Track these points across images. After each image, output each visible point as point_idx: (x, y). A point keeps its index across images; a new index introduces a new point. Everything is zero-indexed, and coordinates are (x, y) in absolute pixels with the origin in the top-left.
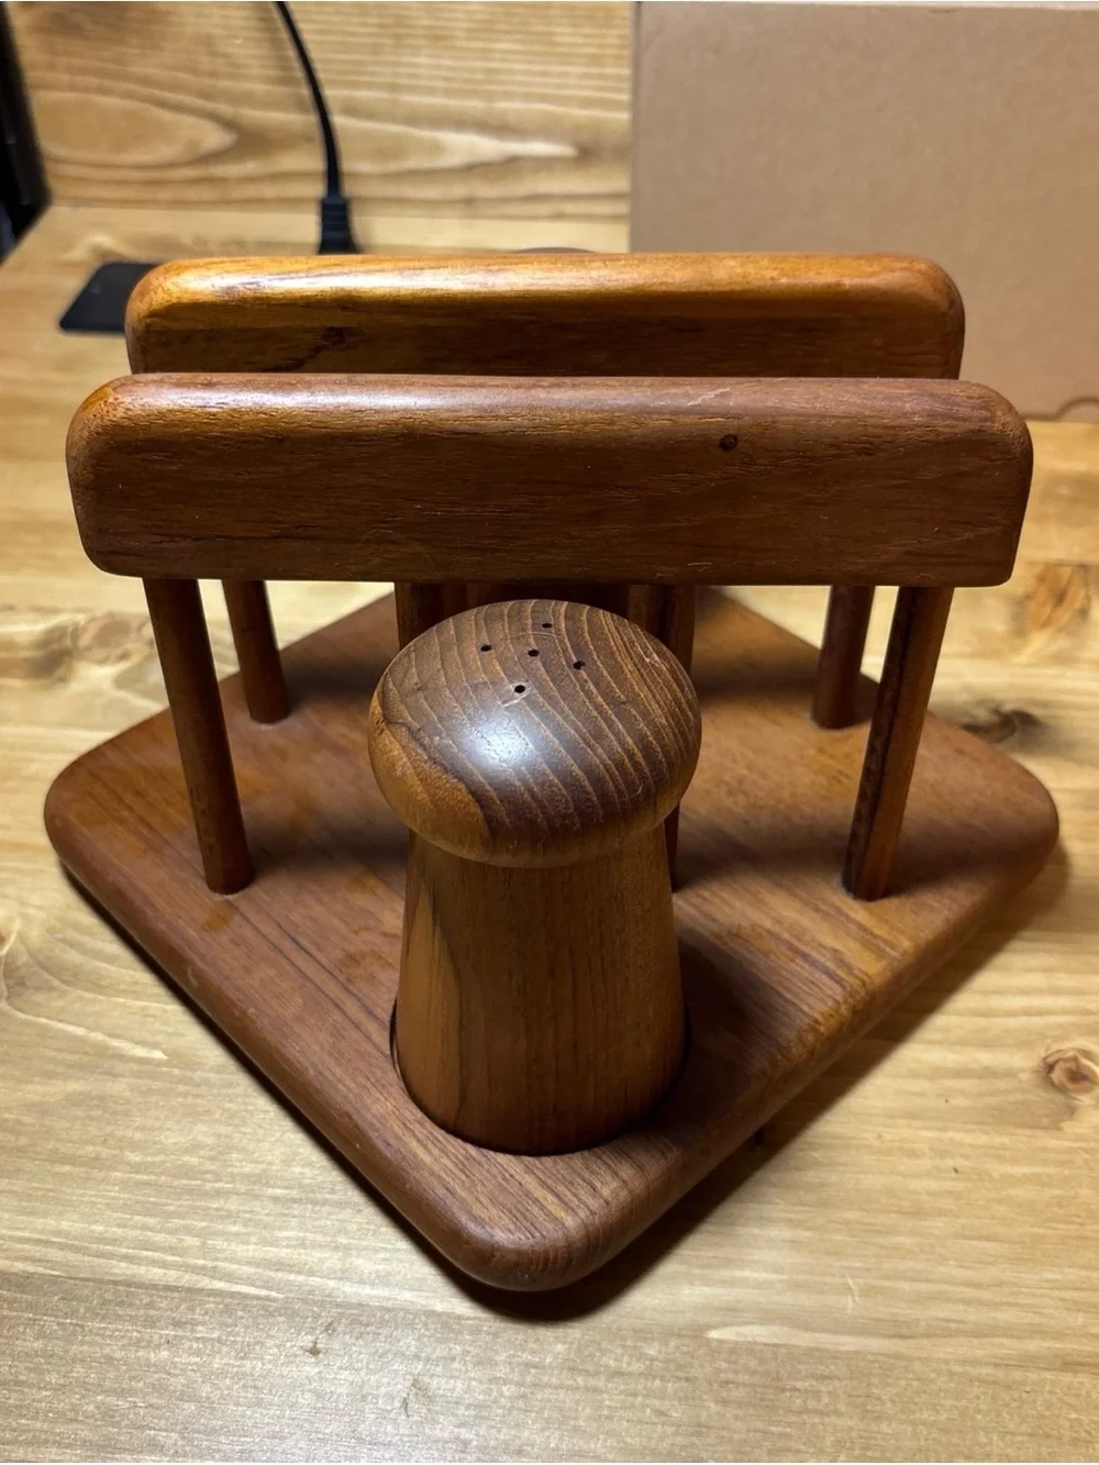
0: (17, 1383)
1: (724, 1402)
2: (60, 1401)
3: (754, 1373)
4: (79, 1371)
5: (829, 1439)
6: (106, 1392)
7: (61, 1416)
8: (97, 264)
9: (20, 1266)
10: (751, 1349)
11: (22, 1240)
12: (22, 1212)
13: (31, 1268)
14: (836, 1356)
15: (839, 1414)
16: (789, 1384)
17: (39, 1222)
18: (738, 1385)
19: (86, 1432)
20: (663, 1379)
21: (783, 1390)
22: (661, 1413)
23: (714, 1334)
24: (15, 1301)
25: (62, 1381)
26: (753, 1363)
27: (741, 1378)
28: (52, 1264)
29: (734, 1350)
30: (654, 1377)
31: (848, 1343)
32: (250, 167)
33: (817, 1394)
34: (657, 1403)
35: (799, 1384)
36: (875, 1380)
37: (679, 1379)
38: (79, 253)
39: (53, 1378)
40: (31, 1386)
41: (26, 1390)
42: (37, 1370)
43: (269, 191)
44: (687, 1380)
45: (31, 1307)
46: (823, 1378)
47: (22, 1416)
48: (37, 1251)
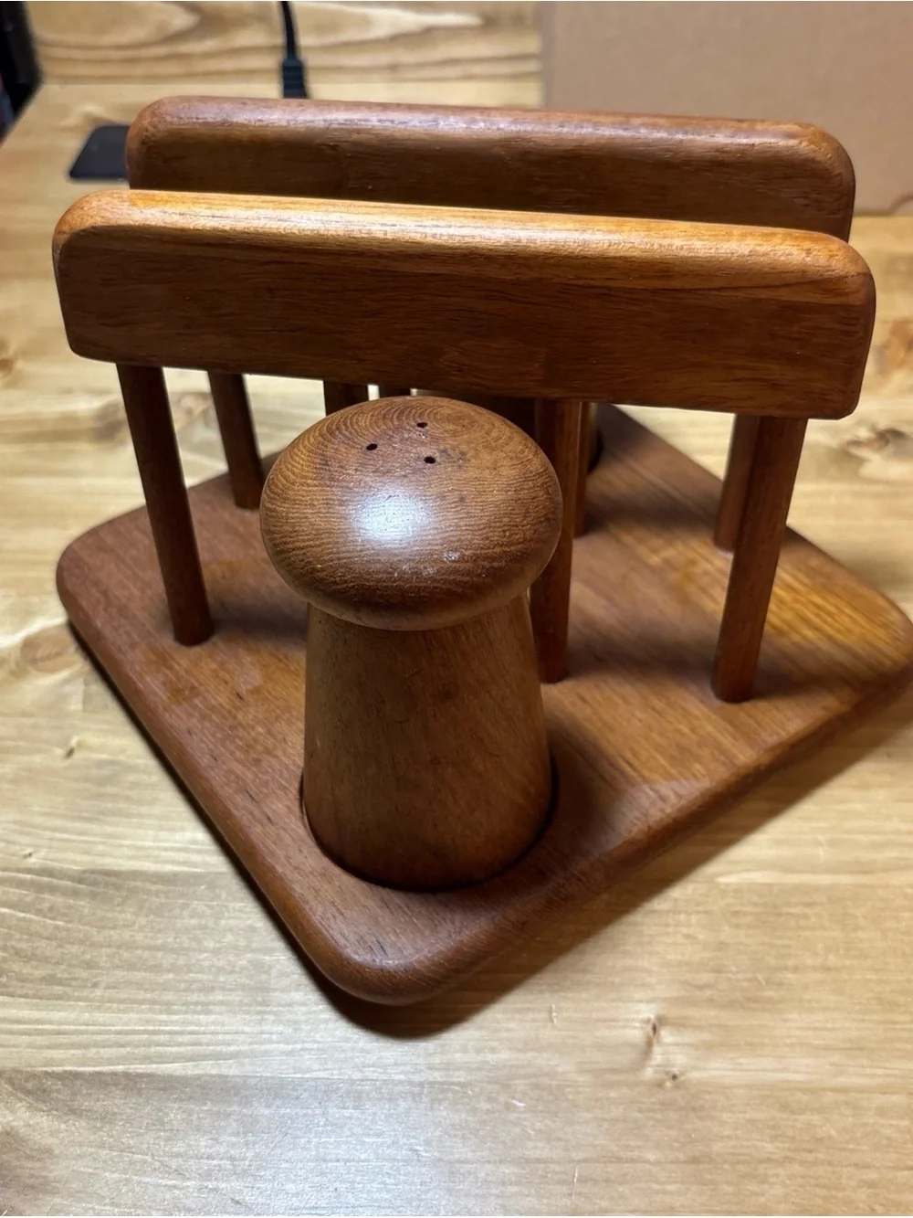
0: (183, 949)
1: (737, 926)
2: (218, 960)
3: (756, 905)
4: (229, 938)
5: (820, 947)
6: (253, 951)
7: (220, 970)
8: (90, 129)
9: (169, 868)
10: (751, 888)
11: (166, 849)
12: (161, 828)
13: (176, 868)
14: (816, 889)
15: (825, 929)
16: (785, 910)
17: (178, 836)
18: (745, 914)
19: (244, 979)
20: (686, 912)
21: (780, 915)
22: (688, 937)
23: (722, 880)
24: (170, 892)
25: (217, 945)
26: (755, 899)
27: (746, 909)
28: (195, 865)
29: (738, 891)
30: (680, 913)
31: (825, 880)
32: (209, 44)
33: (806, 917)
34: (685, 930)
35: (792, 910)
36: (849, 903)
37: (699, 912)
38: (73, 120)
39: (210, 944)
40: (194, 950)
41: (191, 954)
42: (195, 939)
43: (228, 64)
44: (706, 912)
45: (182, 895)
46: (809, 905)
47: (190, 971)
48: (182, 856)
